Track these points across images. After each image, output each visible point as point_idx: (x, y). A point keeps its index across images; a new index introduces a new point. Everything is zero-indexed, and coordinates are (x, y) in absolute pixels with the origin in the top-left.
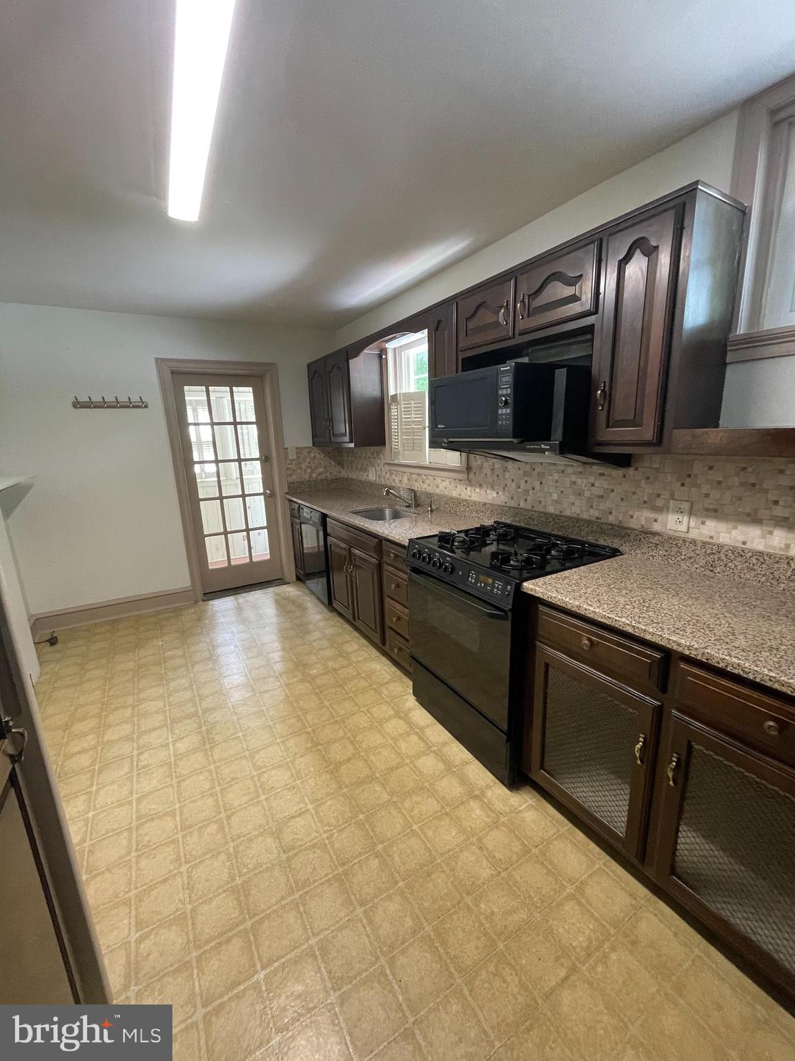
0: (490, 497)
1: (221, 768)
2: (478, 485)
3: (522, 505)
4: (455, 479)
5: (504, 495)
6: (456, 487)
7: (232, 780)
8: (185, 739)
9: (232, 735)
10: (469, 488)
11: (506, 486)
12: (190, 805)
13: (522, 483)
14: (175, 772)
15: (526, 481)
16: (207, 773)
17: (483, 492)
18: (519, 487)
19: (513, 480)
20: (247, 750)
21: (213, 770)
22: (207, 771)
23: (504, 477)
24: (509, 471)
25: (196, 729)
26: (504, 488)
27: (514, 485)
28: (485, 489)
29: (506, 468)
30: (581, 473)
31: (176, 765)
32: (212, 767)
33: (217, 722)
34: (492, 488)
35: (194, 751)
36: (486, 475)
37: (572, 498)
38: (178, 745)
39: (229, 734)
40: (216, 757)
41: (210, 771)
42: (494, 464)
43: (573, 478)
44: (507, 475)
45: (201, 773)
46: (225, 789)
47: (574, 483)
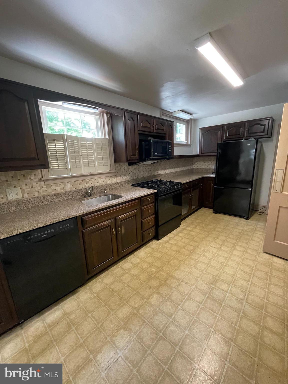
0: (124, 179)
1: (219, 268)
2: (119, 176)
3: (135, 178)
4: (108, 177)
5: (129, 176)
6: (109, 179)
7: (219, 263)
8: (222, 289)
9: (206, 274)
10: (115, 178)
11: (129, 173)
12: (234, 267)
13: (134, 171)
14: (233, 279)
15: (135, 171)
16: (224, 270)
17: (121, 178)
18: (133, 173)
19: (131, 171)
20: (208, 266)
21: (221, 270)
22: (223, 271)
23: (129, 171)
24: (130, 169)
25: (215, 289)
26: (129, 175)
27: (132, 173)
28: (122, 177)
29: (129, 168)
30: (147, 166)
31: (232, 281)
32: (221, 271)
33: (206, 284)
34: (125, 175)
35: (223, 281)
36: (122, 172)
37: (145, 172)
38: (226, 289)
39: (207, 275)
40: (218, 272)
41: (223, 270)
42: (125, 168)
43: (145, 167)
44: (129, 170)
45: (226, 272)
46: (223, 263)
47: (145, 169)
